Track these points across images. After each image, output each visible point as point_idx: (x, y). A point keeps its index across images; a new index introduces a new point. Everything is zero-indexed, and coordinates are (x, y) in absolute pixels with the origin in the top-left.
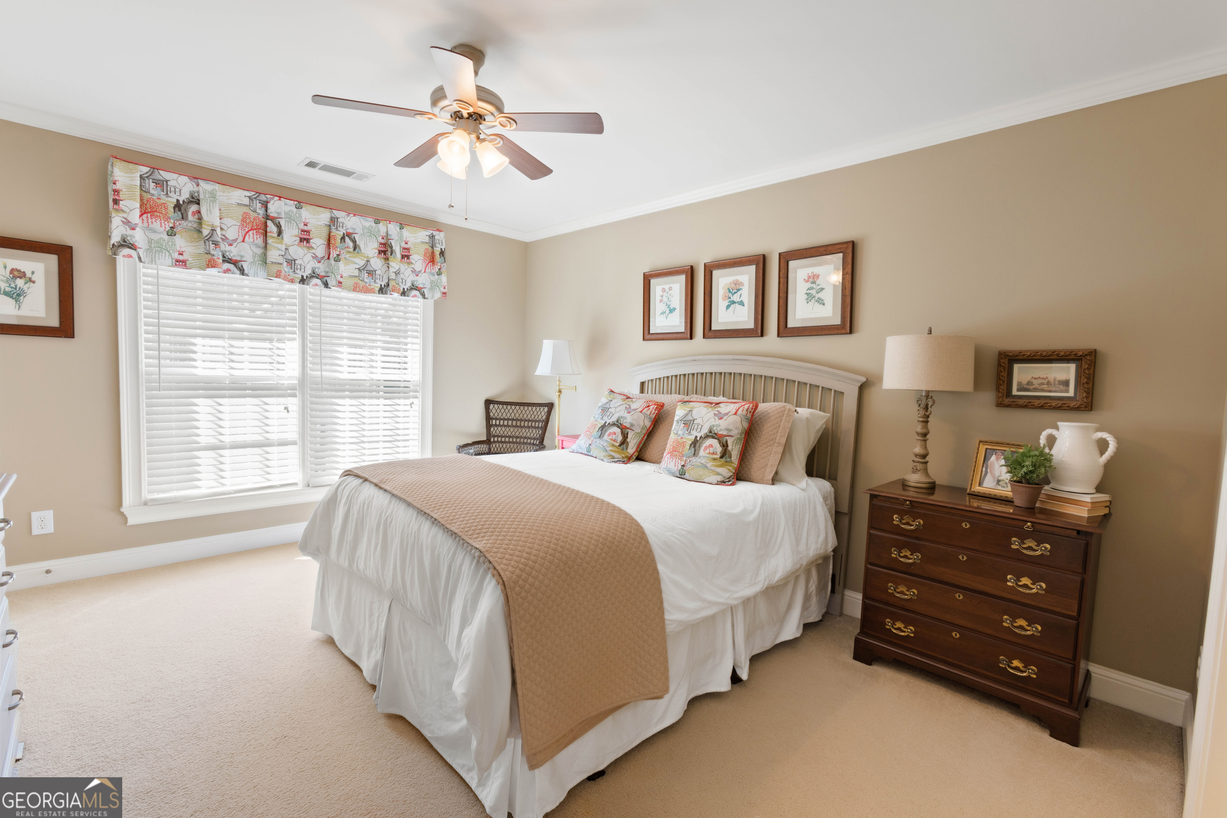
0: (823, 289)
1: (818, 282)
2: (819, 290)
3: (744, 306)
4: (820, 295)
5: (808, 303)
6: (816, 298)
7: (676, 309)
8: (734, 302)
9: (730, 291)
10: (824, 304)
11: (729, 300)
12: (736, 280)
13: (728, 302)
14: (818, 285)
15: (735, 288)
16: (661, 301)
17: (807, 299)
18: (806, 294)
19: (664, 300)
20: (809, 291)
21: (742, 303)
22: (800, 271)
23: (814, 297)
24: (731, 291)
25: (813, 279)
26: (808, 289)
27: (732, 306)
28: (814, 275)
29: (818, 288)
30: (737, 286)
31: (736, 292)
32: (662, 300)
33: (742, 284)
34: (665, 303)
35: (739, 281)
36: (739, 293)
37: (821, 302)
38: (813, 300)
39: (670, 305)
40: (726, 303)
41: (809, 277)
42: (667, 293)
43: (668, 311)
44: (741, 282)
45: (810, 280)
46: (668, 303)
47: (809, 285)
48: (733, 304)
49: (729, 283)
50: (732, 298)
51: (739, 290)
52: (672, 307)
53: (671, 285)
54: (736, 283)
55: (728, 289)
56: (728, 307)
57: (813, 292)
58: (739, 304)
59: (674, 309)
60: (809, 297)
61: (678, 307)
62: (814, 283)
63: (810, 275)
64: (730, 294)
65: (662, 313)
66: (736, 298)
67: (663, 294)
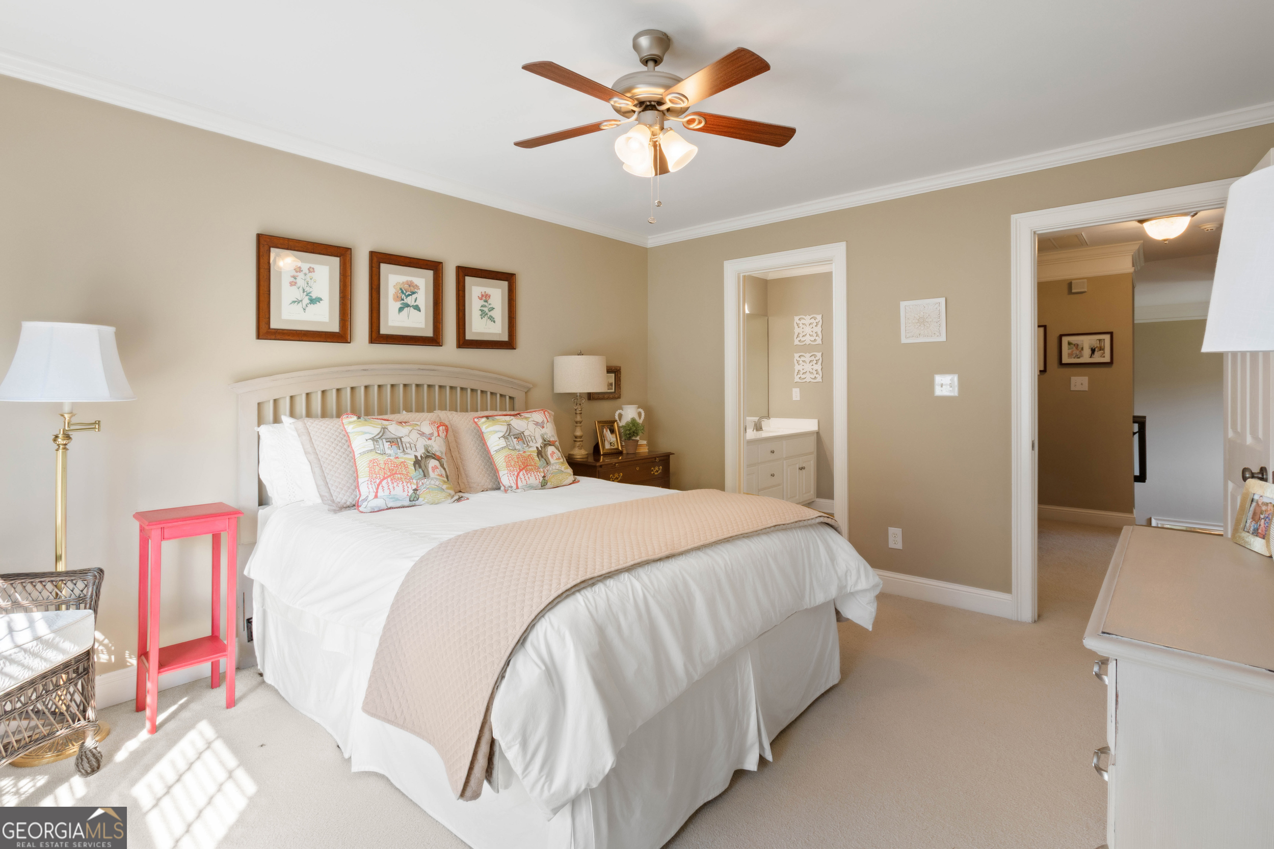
0: (494, 308)
1: (490, 301)
2: (491, 309)
3: (420, 311)
4: (492, 313)
5: (482, 318)
6: (489, 316)
7: (322, 300)
8: (408, 306)
9: (402, 292)
10: (494, 322)
11: (402, 302)
12: (410, 281)
13: (402, 304)
14: (490, 304)
15: (408, 291)
16: (293, 284)
17: (481, 315)
18: (480, 310)
19: (298, 284)
20: (482, 308)
21: (417, 308)
22: (475, 288)
23: (487, 314)
24: (405, 292)
25: (485, 297)
26: (482, 306)
27: (406, 309)
28: (487, 295)
29: (490, 306)
30: (412, 288)
31: (411, 295)
32: (296, 283)
33: (417, 287)
34: (301, 289)
35: (413, 283)
36: (414, 296)
37: (492, 319)
38: (486, 317)
39: (310, 293)
40: (398, 305)
41: (482, 296)
42: (305, 274)
43: (306, 300)
44: (416, 285)
45: (483, 298)
46: (307, 289)
47: (482, 302)
48: (407, 307)
49: (401, 282)
50: (405, 300)
51: (413, 293)
52: (314, 295)
53: (312, 266)
54: (411, 284)
55: (401, 289)
56: (401, 309)
57: (486, 309)
58: (415, 309)
59: (319, 300)
60: (483, 314)
61: (325, 295)
62: (486, 301)
63: (483, 293)
64: (403, 295)
65: (294, 302)
66: (410, 300)
67: (296, 274)
